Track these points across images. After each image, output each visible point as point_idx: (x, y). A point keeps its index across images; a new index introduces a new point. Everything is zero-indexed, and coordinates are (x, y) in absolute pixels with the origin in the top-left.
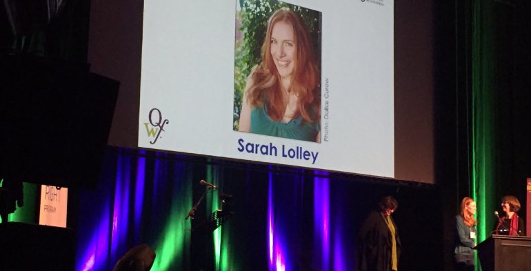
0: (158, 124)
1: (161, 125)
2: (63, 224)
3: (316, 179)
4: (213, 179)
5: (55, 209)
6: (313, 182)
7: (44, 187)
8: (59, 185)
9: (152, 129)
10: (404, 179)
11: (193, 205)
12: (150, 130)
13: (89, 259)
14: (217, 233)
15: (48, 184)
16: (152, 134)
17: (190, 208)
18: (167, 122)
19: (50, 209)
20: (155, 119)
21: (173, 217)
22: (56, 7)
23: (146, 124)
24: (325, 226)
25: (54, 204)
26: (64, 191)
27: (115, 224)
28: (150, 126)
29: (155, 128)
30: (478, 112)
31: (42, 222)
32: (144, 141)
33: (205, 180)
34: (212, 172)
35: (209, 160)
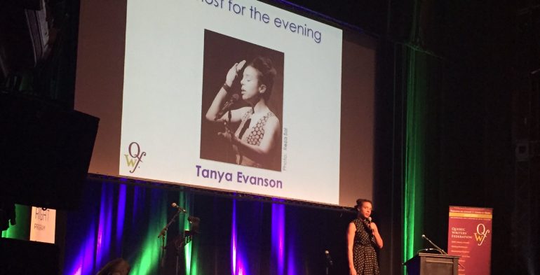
0: (137, 156)
1: (140, 156)
2: (52, 241)
3: (274, 205)
4: (185, 203)
5: (44, 227)
6: (271, 208)
7: (34, 209)
8: (45, 206)
9: (132, 161)
10: (346, 206)
12: (129, 161)
13: (77, 270)
14: (188, 248)
15: (38, 206)
16: (131, 165)
17: (165, 226)
18: (144, 154)
19: (39, 227)
20: (134, 150)
21: (150, 236)
22: (42, 53)
23: (126, 156)
24: (281, 244)
25: (43, 223)
26: (52, 213)
27: (100, 241)
29: (134, 159)
30: (411, 150)
31: (32, 239)
32: (124, 170)
33: (178, 204)
34: (184, 198)
35: (182, 188)
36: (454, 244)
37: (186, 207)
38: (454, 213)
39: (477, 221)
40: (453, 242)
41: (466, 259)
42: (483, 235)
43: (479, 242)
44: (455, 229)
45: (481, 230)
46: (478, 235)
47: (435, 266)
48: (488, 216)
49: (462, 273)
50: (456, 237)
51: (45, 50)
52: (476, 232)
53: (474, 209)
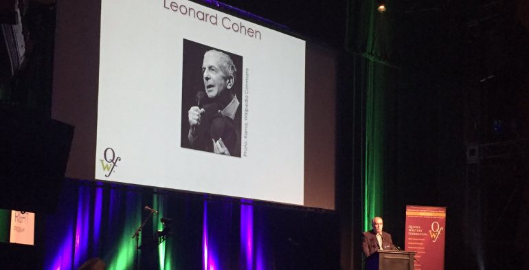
0: (112, 161)
1: (114, 161)
2: (31, 242)
3: (242, 206)
4: (158, 205)
5: (24, 230)
6: (240, 206)
7: (13, 212)
9: (107, 165)
10: (310, 206)
11: (143, 222)
12: (105, 166)
14: (162, 247)
15: (17, 210)
16: (106, 169)
17: (139, 225)
18: (119, 159)
19: (18, 230)
20: (110, 156)
21: (125, 236)
22: (19, 64)
23: (102, 161)
24: (250, 244)
25: (22, 225)
26: (31, 216)
27: (78, 241)
28: (105, 162)
29: (109, 164)
30: (370, 153)
31: (13, 240)
32: (100, 174)
33: (152, 207)
34: (158, 200)
35: (155, 190)
36: (411, 241)
37: (160, 209)
38: (411, 212)
39: (431, 220)
40: (409, 239)
41: (422, 255)
42: (437, 232)
43: (434, 239)
44: (411, 227)
45: (435, 228)
46: (433, 232)
47: (393, 261)
48: (441, 214)
49: (418, 267)
50: (413, 234)
51: (21, 61)
52: (431, 229)
53: (429, 208)
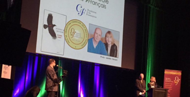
2: (9, 78)
4: (60, 65)
5: (7, 73)
6: (94, 68)
7: (3, 65)
8: (9, 65)
10: (124, 68)
13: (17, 90)
14: (61, 83)
15: (5, 64)
19: (5, 73)
22: (11, 5)
24: (98, 82)
25: (7, 71)
26: (10, 67)
27: (27, 78)
31: (2, 77)
34: (61, 62)
35: (60, 58)
36: (166, 84)
38: (167, 72)
39: (175, 76)
41: (171, 90)
42: (178, 81)
43: (176, 84)
44: (167, 78)
45: (177, 79)
46: (175, 81)
47: (158, 92)
48: (180, 73)
49: (169, 96)
50: (167, 81)
52: (175, 80)
53: (174, 71)
